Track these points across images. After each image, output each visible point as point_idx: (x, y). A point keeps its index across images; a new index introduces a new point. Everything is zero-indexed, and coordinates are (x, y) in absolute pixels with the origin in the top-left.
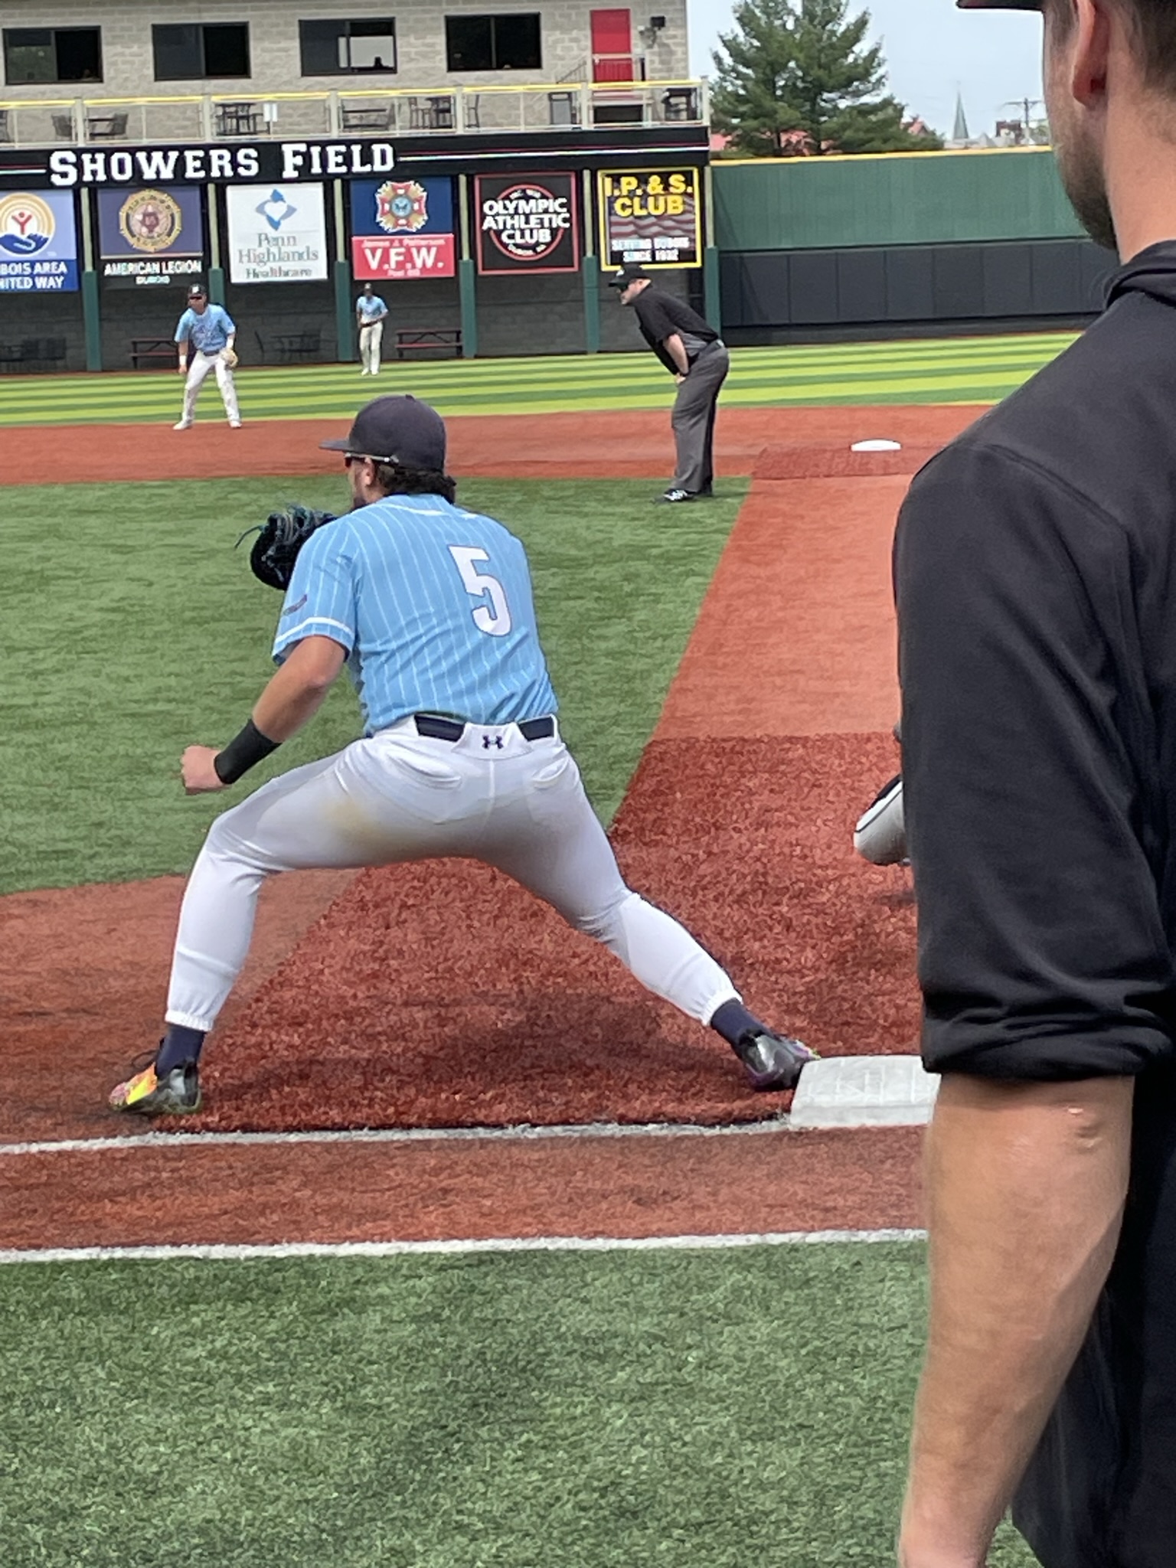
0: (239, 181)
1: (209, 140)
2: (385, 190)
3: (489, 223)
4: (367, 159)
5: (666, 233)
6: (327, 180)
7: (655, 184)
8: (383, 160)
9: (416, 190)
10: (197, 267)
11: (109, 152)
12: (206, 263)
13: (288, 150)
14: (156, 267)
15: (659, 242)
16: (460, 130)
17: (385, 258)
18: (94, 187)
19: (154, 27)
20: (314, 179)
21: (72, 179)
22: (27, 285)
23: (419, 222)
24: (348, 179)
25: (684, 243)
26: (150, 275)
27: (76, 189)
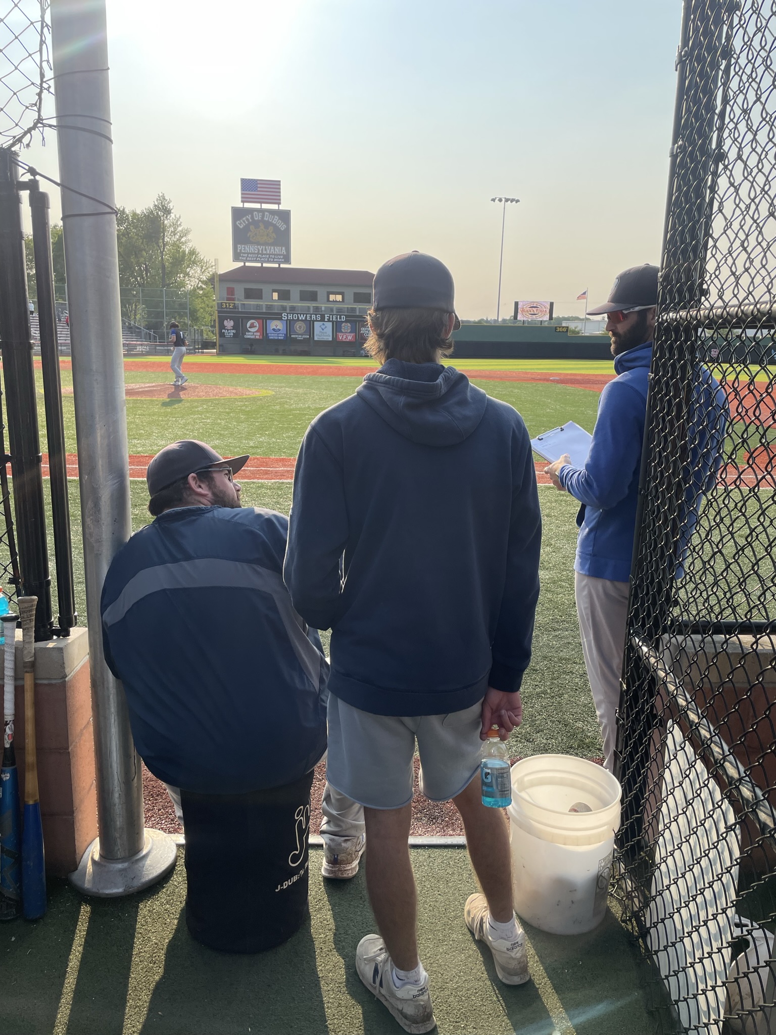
0: (317, 321)
1: (312, 313)
2: (343, 324)
3: (362, 332)
4: (340, 318)
6: (333, 322)
8: (343, 318)
9: (349, 325)
10: (308, 337)
11: (293, 314)
12: (310, 336)
13: (326, 315)
14: (300, 336)
16: (358, 314)
17: (343, 337)
18: (290, 320)
19: (300, 291)
20: (330, 321)
21: (286, 319)
22: (277, 338)
23: (349, 331)
24: (337, 322)
26: (300, 337)
27: (287, 320)
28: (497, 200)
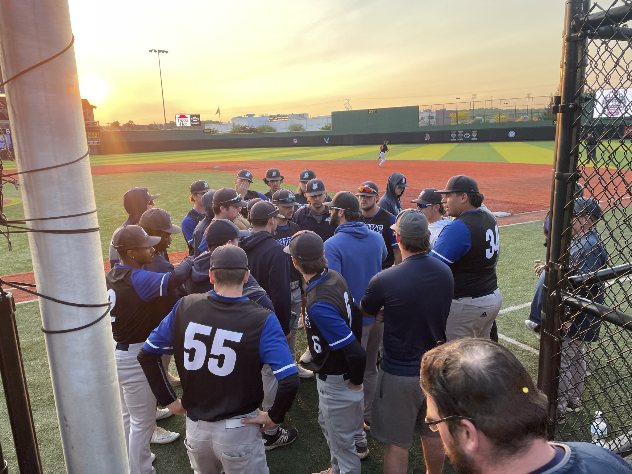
5: (95, 140)
7: (93, 134)
15: (94, 141)
21: (9, 133)
25: (98, 141)
28: (153, 51)
